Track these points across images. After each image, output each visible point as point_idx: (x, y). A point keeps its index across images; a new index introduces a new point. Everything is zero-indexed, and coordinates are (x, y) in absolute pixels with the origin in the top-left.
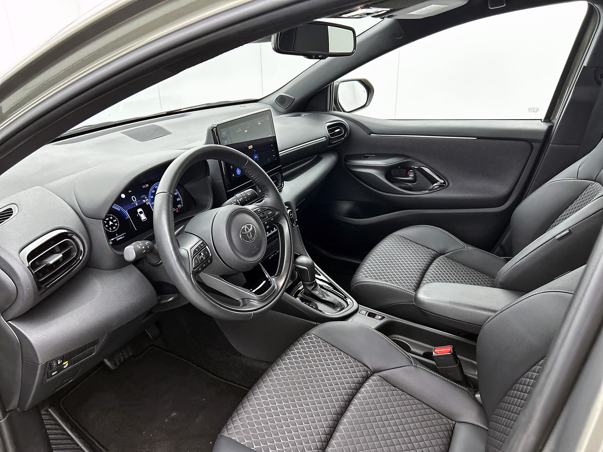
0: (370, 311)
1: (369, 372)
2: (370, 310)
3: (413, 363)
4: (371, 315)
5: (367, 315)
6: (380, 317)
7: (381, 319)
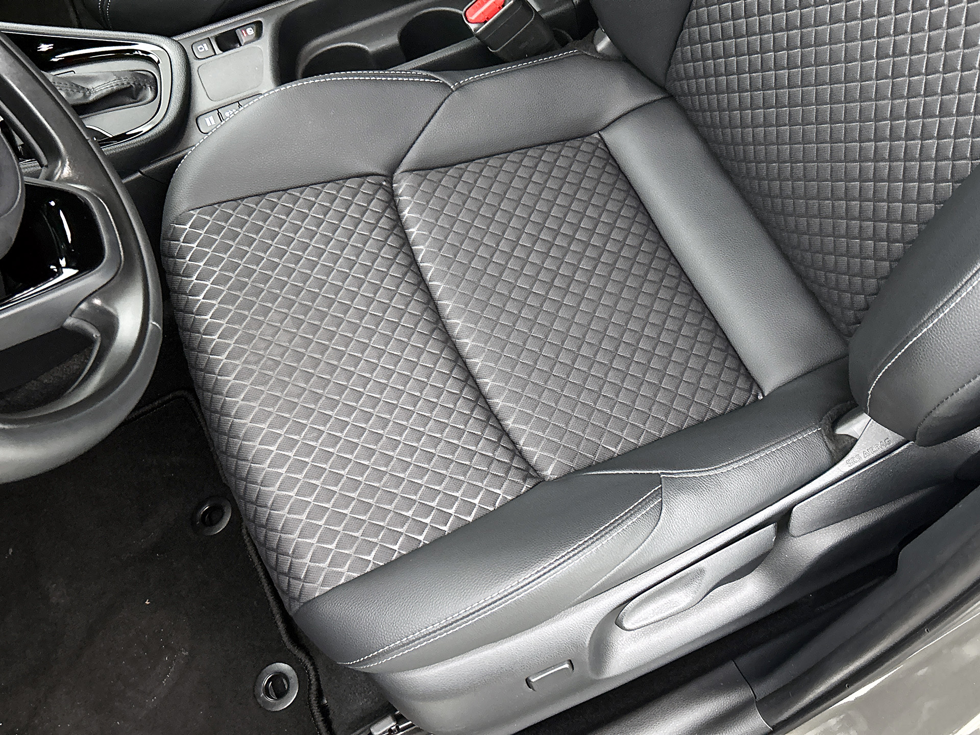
0: (213, 35)
1: (384, 183)
2: (210, 31)
3: (449, 84)
4: (228, 42)
5: (218, 50)
6: (250, 31)
7: (259, 35)
